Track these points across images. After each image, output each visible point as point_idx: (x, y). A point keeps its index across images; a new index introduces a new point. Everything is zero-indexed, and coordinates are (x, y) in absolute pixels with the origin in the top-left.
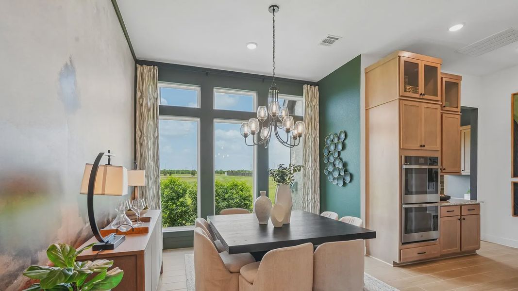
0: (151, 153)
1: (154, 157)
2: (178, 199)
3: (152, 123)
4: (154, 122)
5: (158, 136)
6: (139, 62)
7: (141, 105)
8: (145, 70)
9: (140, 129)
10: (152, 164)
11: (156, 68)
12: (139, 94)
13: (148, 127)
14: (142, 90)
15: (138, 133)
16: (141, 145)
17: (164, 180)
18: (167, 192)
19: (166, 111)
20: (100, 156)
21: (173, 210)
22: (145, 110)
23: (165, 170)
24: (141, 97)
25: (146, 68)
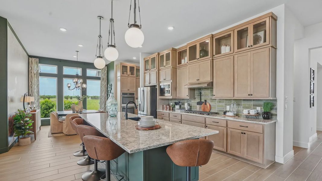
0: (36, 90)
1: (37, 92)
2: (49, 109)
3: (36, 79)
4: (37, 79)
5: (39, 84)
6: (30, 56)
7: (31, 72)
8: (33, 60)
9: (31, 81)
10: (36, 94)
11: (38, 59)
12: (30, 68)
13: (34, 81)
14: (32, 67)
15: (30, 83)
16: (31, 87)
17: (42, 101)
18: (43, 106)
19: (42, 75)
20: (25, 94)
21: (47, 114)
22: (33, 74)
23: (44, 95)
24: (31, 69)
25: (33, 59)
